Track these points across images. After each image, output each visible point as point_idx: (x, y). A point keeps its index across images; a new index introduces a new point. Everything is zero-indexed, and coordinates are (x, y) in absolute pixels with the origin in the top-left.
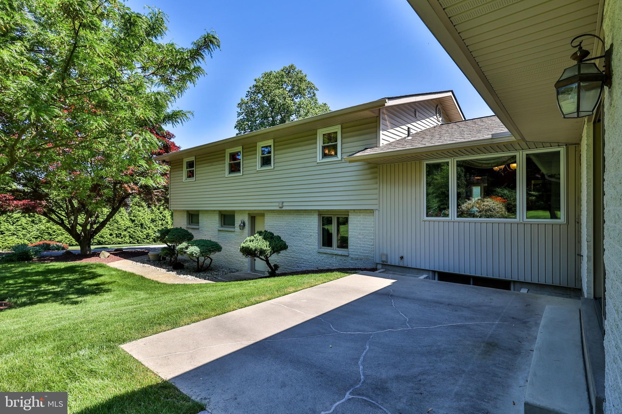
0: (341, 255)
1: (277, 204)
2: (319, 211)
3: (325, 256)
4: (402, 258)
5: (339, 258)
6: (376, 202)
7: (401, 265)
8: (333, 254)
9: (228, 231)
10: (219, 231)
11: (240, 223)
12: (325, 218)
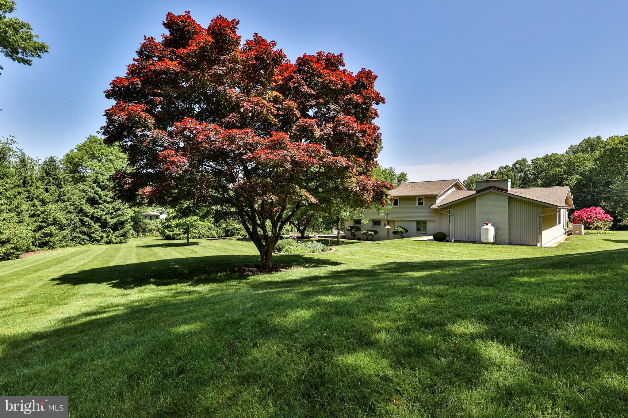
0: (424, 233)
1: (401, 218)
2: (416, 221)
3: (419, 234)
6: (435, 219)
8: (421, 233)
9: (377, 227)
10: (372, 227)
11: (384, 224)
12: (418, 222)
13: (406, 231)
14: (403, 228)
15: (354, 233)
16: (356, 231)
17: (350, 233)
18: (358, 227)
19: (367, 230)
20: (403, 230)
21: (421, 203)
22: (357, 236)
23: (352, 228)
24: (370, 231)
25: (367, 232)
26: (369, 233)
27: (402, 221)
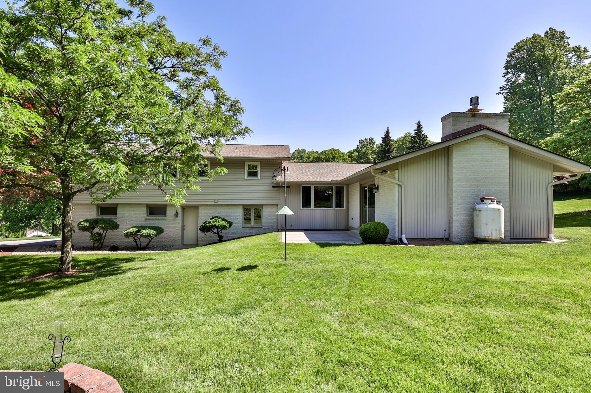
0: (258, 228)
1: (213, 201)
2: (243, 205)
3: (247, 229)
4: (291, 225)
5: (256, 229)
6: (279, 201)
7: (291, 228)
8: (252, 228)
9: (158, 219)
10: (146, 219)
11: (174, 213)
12: (247, 209)
13: (230, 224)
14: (223, 220)
15: (99, 234)
16: (106, 229)
17: (88, 234)
18: (111, 221)
19: (138, 227)
20: (225, 224)
21: (253, 174)
22: (106, 242)
23: (94, 223)
24: (144, 228)
25: (139, 231)
26: (145, 232)
27: (216, 205)
